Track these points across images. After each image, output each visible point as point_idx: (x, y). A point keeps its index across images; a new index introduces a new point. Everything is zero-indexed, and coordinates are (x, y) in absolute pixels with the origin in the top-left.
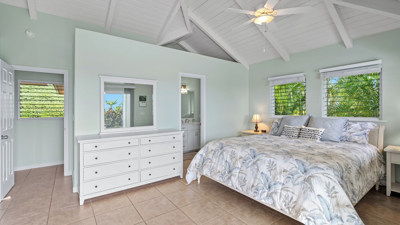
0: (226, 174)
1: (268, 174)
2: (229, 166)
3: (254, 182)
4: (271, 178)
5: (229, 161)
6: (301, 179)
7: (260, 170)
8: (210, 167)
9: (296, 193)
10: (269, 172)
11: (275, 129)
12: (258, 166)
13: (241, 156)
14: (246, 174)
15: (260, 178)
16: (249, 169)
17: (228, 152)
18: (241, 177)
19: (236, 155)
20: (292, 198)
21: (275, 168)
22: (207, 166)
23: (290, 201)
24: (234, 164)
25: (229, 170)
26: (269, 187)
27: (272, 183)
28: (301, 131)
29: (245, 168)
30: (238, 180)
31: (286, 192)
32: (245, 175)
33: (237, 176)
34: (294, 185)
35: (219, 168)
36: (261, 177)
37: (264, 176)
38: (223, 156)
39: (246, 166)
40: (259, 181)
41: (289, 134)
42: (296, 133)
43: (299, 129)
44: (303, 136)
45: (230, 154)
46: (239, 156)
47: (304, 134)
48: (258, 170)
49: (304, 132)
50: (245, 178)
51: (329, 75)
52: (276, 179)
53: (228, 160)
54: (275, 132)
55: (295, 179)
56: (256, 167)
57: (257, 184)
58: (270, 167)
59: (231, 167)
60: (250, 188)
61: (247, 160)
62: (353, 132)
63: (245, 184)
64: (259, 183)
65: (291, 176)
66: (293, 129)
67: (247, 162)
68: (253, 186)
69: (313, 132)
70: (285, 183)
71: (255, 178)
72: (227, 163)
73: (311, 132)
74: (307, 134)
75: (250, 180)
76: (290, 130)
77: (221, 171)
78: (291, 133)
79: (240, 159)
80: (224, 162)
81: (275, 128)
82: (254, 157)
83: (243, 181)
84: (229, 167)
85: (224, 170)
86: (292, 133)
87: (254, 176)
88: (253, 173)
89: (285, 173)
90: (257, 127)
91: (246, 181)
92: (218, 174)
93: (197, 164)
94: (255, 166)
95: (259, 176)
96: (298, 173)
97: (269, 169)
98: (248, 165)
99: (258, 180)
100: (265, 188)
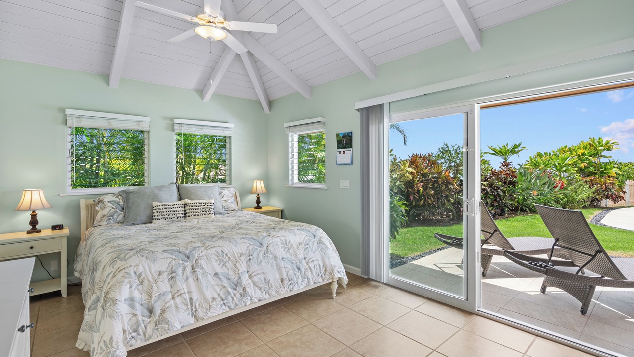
0: (232, 293)
1: (288, 255)
2: (227, 278)
3: (281, 273)
4: (293, 258)
5: (222, 271)
6: (316, 244)
7: (278, 257)
8: (186, 305)
9: (319, 258)
10: (288, 253)
11: (117, 214)
12: (272, 254)
13: (241, 252)
14: (263, 273)
15: (284, 265)
16: (263, 263)
17: (208, 258)
18: (259, 280)
19: (229, 255)
20: (319, 265)
21: (291, 246)
22: (174, 309)
23: (320, 268)
24: (234, 271)
25: (232, 284)
26: (299, 269)
27: (298, 263)
28: (187, 208)
29: (256, 266)
30: (256, 288)
31: (312, 263)
32: (262, 275)
33: (251, 283)
34: (314, 253)
35: (209, 294)
36: (286, 264)
37: (287, 261)
38: (202, 268)
39: (256, 262)
40: (286, 270)
41: (171, 216)
42: (182, 212)
43: (183, 206)
44: (195, 214)
45: (217, 258)
46: (237, 254)
47: (194, 210)
48: (276, 258)
49: (194, 207)
50: (265, 278)
51: (186, 128)
52: (298, 257)
53: (218, 271)
54: (118, 219)
55: (311, 247)
56: (271, 256)
57: (286, 275)
58: (285, 248)
59: (233, 277)
60: (280, 286)
61: (253, 253)
62: (228, 200)
63: (272, 285)
64: (288, 271)
65: (307, 246)
66: (174, 206)
67: (255, 255)
68: (282, 281)
69: (206, 206)
70: (306, 256)
71: (279, 269)
72: (221, 276)
73: (203, 207)
74: (199, 210)
75: (274, 276)
76: (170, 210)
77: (216, 296)
78: (174, 213)
79: (241, 258)
80: (210, 278)
81: (116, 212)
82: (261, 244)
83: (266, 283)
84: (229, 279)
85: (221, 290)
86: (176, 213)
87: (275, 267)
88: (272, 266)
89: (301, 246)
90: (34, 222)
91: (269, 280)
92: (214, 303)
93: (126, 328)
94: (269, 255)
95: (282, 264)
96: (310, 240)
97: (286, 251)
98: (259, 260)
99: (284, 269)
100: (296, 272)
